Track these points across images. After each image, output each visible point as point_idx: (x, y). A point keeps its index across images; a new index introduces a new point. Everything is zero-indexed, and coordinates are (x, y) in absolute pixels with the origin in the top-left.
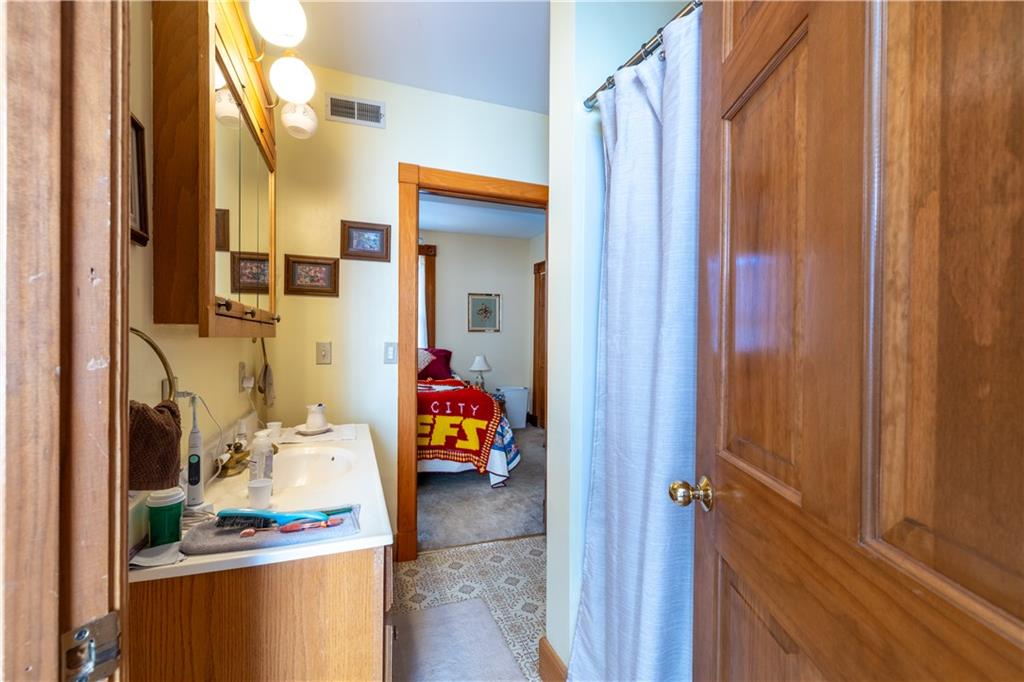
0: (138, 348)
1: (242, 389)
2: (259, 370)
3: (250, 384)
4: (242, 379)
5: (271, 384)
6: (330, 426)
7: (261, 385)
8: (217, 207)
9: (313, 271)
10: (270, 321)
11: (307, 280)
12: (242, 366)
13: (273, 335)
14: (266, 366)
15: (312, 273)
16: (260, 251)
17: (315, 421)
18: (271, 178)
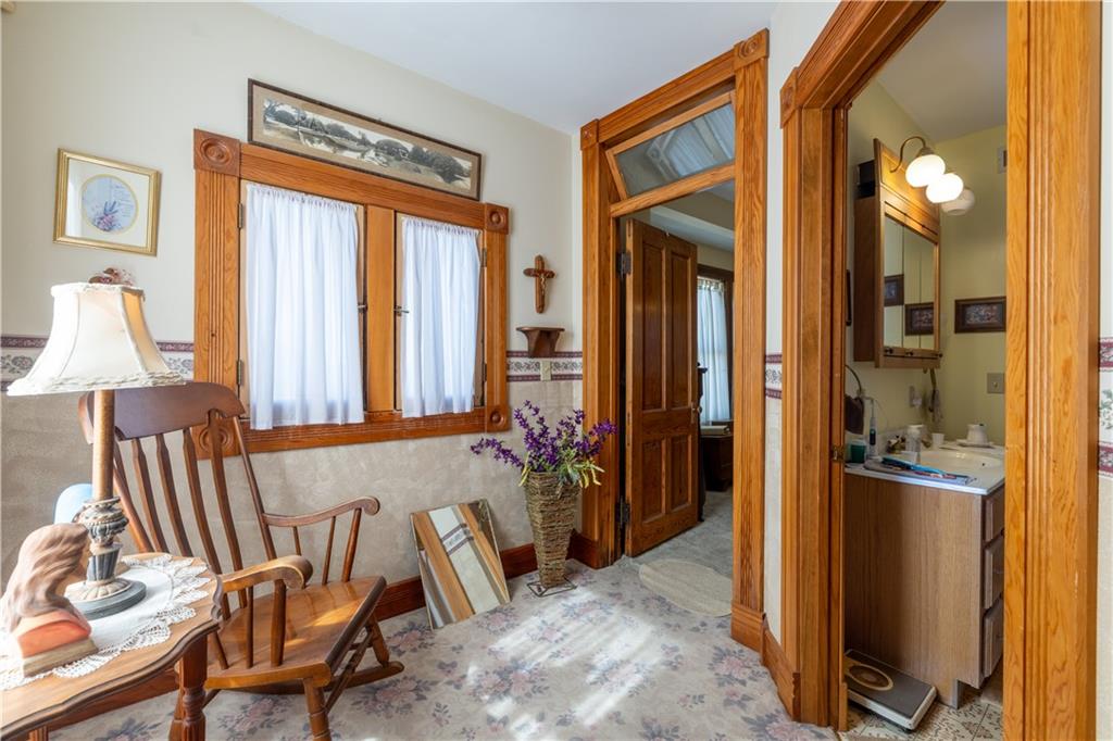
0: (848, 374)
1: (912, 406)
2: (929, 394)
3: (918, 402)
4: (912, 399)
5: (938, 405)
6: (991, 444)
7: (930, 406)
8: (886, 274)
9: (983, 311)
10: (935, 357)
11: (978, 319)
12: (912, 389)
13: (939, 367)
14: (934, 392)
15: (982, 313)
16: (923, 302)
17: (975, 436)
18: (936, 249)
